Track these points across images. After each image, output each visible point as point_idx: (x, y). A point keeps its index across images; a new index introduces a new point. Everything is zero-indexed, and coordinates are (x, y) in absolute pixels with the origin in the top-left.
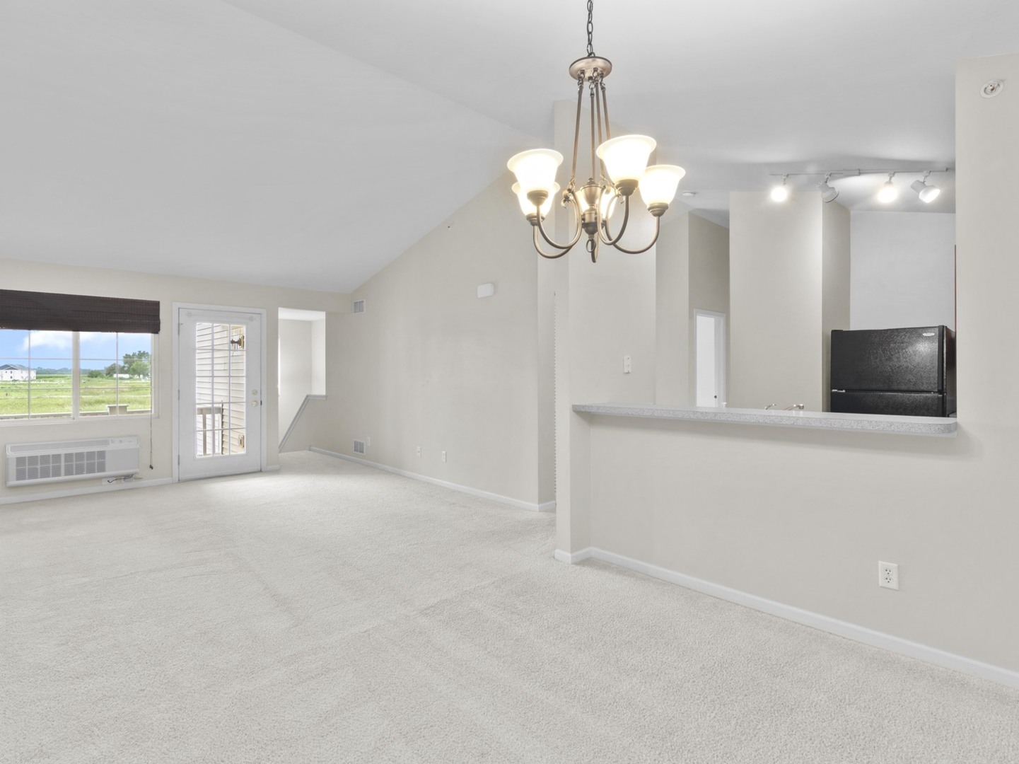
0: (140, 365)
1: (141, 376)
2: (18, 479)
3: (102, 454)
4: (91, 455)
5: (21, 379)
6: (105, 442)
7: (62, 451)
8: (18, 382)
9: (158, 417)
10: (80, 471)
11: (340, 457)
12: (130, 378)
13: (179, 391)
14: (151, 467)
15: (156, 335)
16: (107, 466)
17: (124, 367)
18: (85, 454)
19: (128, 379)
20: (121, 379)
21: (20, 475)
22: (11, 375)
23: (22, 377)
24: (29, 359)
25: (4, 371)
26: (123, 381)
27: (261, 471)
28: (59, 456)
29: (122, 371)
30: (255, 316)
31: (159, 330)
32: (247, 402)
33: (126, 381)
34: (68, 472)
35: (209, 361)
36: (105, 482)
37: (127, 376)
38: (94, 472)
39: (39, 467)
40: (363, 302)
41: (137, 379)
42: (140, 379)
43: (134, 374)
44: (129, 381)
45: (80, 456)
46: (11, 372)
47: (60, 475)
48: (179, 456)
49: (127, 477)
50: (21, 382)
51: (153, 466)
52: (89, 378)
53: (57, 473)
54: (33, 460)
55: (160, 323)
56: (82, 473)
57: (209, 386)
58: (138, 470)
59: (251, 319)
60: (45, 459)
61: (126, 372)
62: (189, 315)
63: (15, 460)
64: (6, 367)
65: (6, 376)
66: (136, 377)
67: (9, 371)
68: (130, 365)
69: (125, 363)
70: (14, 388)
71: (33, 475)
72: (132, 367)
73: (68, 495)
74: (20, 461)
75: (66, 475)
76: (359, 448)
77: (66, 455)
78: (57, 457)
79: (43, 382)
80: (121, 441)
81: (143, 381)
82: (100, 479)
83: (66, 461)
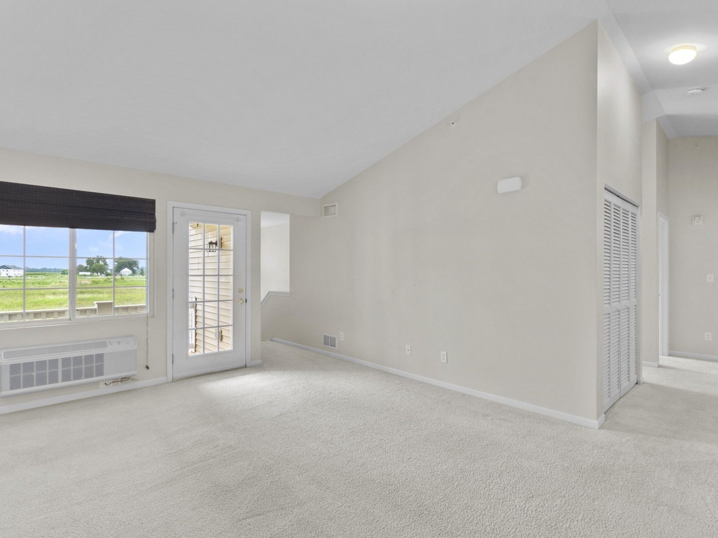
0: (98, 266)
1: (99, 274)
2: (12, 388)
3: (100, 357)
4: (89, 358)
5: (14, 276)
6: (103, 345)
7: (60, 356)
8: (11, 278)
9: (153, 317)
10: (78, 376)
11: (307, 350)
12: (91, 275)
13: (173, 290)
14: (147, 368)
15: (152, 233)
16: (105, 369)
17: (87, 267)
18: (83, 357)
19: (89, 276)
20: (85, 275)
21: (14, 384)
22: (7, 273)
23: (15, 274)
24: (24, 256)
25: (2, 270)
26: (86, 277)
27: (246, 367)
28: (56, 361)
29: (85, 270)
30: (241, 217)
31: (155, 228)
32: (234, 300)
33: (88, 277)
34: (66, 378)
35: (201, 261)
36: (102, 385)
37: (89, 273)
38: (92, 376)
39: (34, 374)
40: (335, 205)
41: (96, 276)
42: (98, 276)
43: (93, 272)
44: (90, 277)
45: (78, 360)
46: (7, 271)
47: (57, 381)
48: (173, 355)
49: (124, 379)
50: (14, 278)
51: (149, 366)
52: (62, 275)
53: (54, 379)
54: (28, 366)
55: (155, 222)
56: (80, 378)
57: (201, 284)
58: (136, 372)
59: (238, 220)
60: (41, 364)
61: (88, 271)
62: (183, 214)
63: (8, 369)
64: (4, 267)
65: (4, 273)
66: (95, 274)
67: (5, 270)
68: (91, 266)
69: (87, 264)
70: (9, 281)
71: (28, 382)
72: (92, 267)
73: (65, 401)
74: (14, 368)
75: (63, 380)
76: (329, 342)
77: (64, 360)
78: (54, 362)
79: (30, 278)
80: (119, 343)
81: (100, 277)
82: (97, 382)
83: (63, 366)
